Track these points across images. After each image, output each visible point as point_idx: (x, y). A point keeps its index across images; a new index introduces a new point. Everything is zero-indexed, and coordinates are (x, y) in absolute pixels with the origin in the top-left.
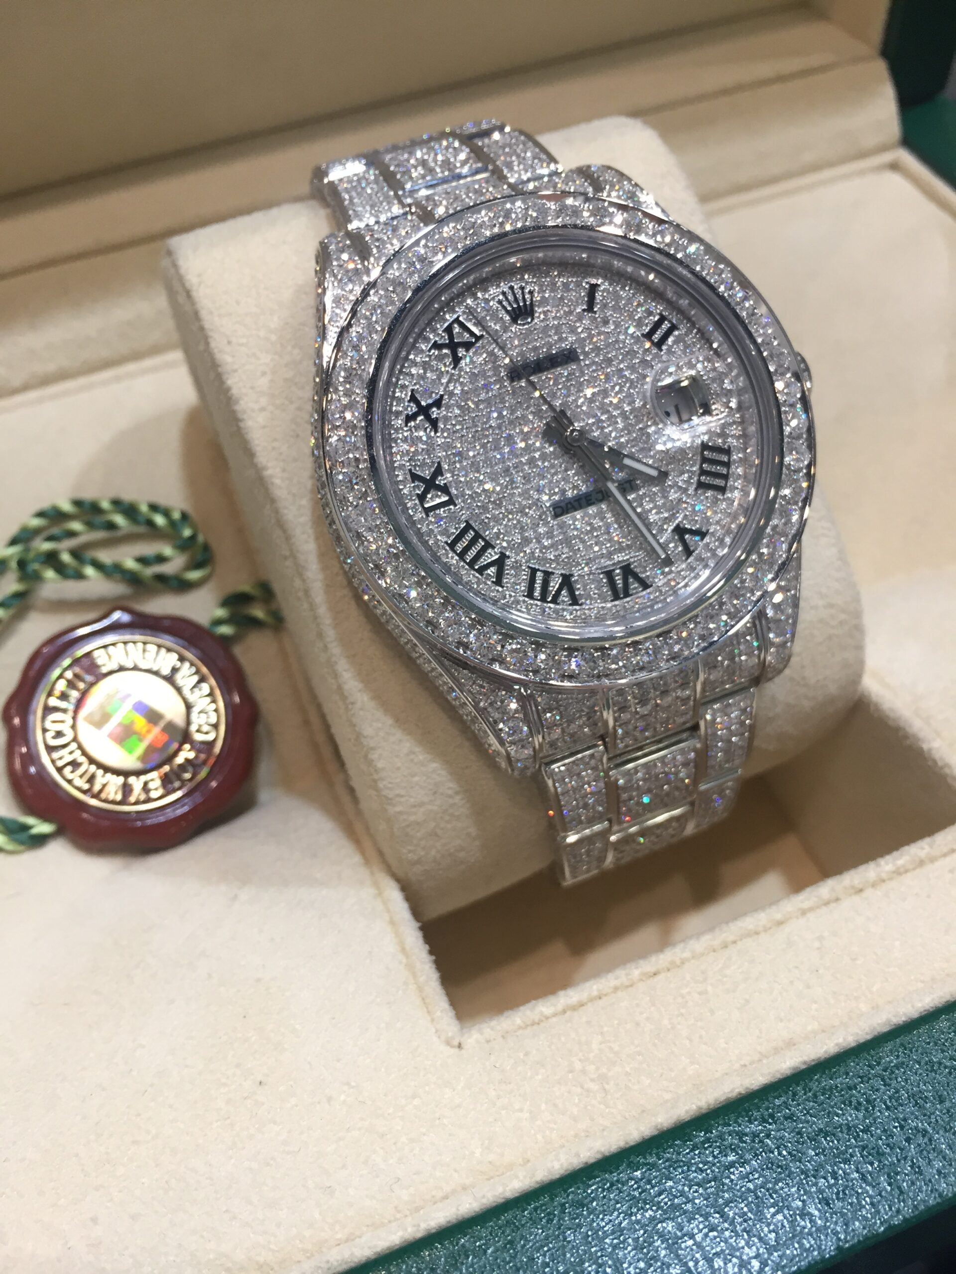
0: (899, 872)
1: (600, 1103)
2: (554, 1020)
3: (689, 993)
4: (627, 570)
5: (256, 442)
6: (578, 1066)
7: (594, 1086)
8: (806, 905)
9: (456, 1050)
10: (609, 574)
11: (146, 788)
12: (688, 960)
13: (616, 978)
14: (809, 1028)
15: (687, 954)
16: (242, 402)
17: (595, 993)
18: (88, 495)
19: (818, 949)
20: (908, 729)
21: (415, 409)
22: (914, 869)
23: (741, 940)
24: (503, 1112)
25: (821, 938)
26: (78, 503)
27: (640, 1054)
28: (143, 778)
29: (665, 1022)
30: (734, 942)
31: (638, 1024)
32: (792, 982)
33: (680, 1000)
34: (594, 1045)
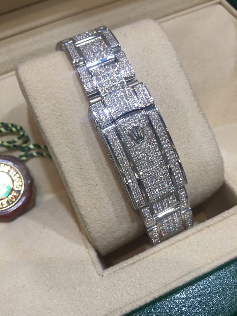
0: (219, 221)
1: (139, 291)
2: (127, 267)
6: (133, 280)
7: (138, 286)
8: (194, 232)
9: (102, 277)
12: (163, 249)
15: (162, 247)
17: (138, 259)
22: (223, 220)
23: (177, 242)
24: (114, 295)
27: (150, 277)
29: (157, 267)
30: (175, 243)
31: (149, 268)
33: (160, 261)
34: (138, 275)
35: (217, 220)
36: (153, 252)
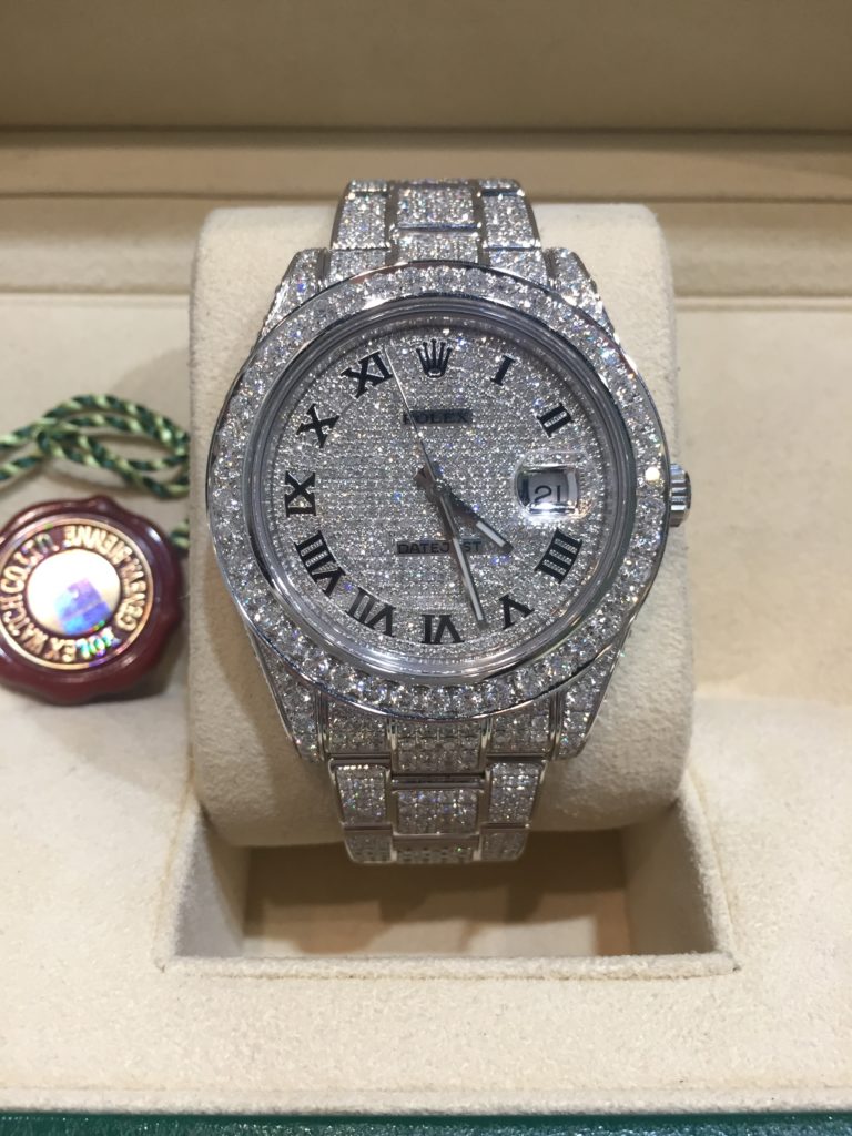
0: (608, 976)
1: (244, 1067)
2: (249, 980)
3: (367, 1006)
4: (446, 621)
5: (198, 404)
6: (243, 1027)
7: (246, 1051)
8: (511, 971)
9: (157, 971)
10: (428, 619)
11: (62, 651)
12: (385, 977)
13: (317, 967)
14: (452, 1081)
15: (386, 971)
16: (199, 367)
17: (293, 972)
18: (120, 396)
19: (497, 1015)
20: (697, 848)
21: (310, 422)
22: (625, 979)
23: (439, 978)
24: (164, 1040)
25: (504, 1007)
26: (110, 400)
27: (298, 1040)
28: (63, 642)
29: (334, 1022)
30: (433, 978)
31: (310, 1015)
32: (457, 1035)
33: (356, 1009)
34: (266, 1017)
35: (602, 969)
36: (351, 973)
